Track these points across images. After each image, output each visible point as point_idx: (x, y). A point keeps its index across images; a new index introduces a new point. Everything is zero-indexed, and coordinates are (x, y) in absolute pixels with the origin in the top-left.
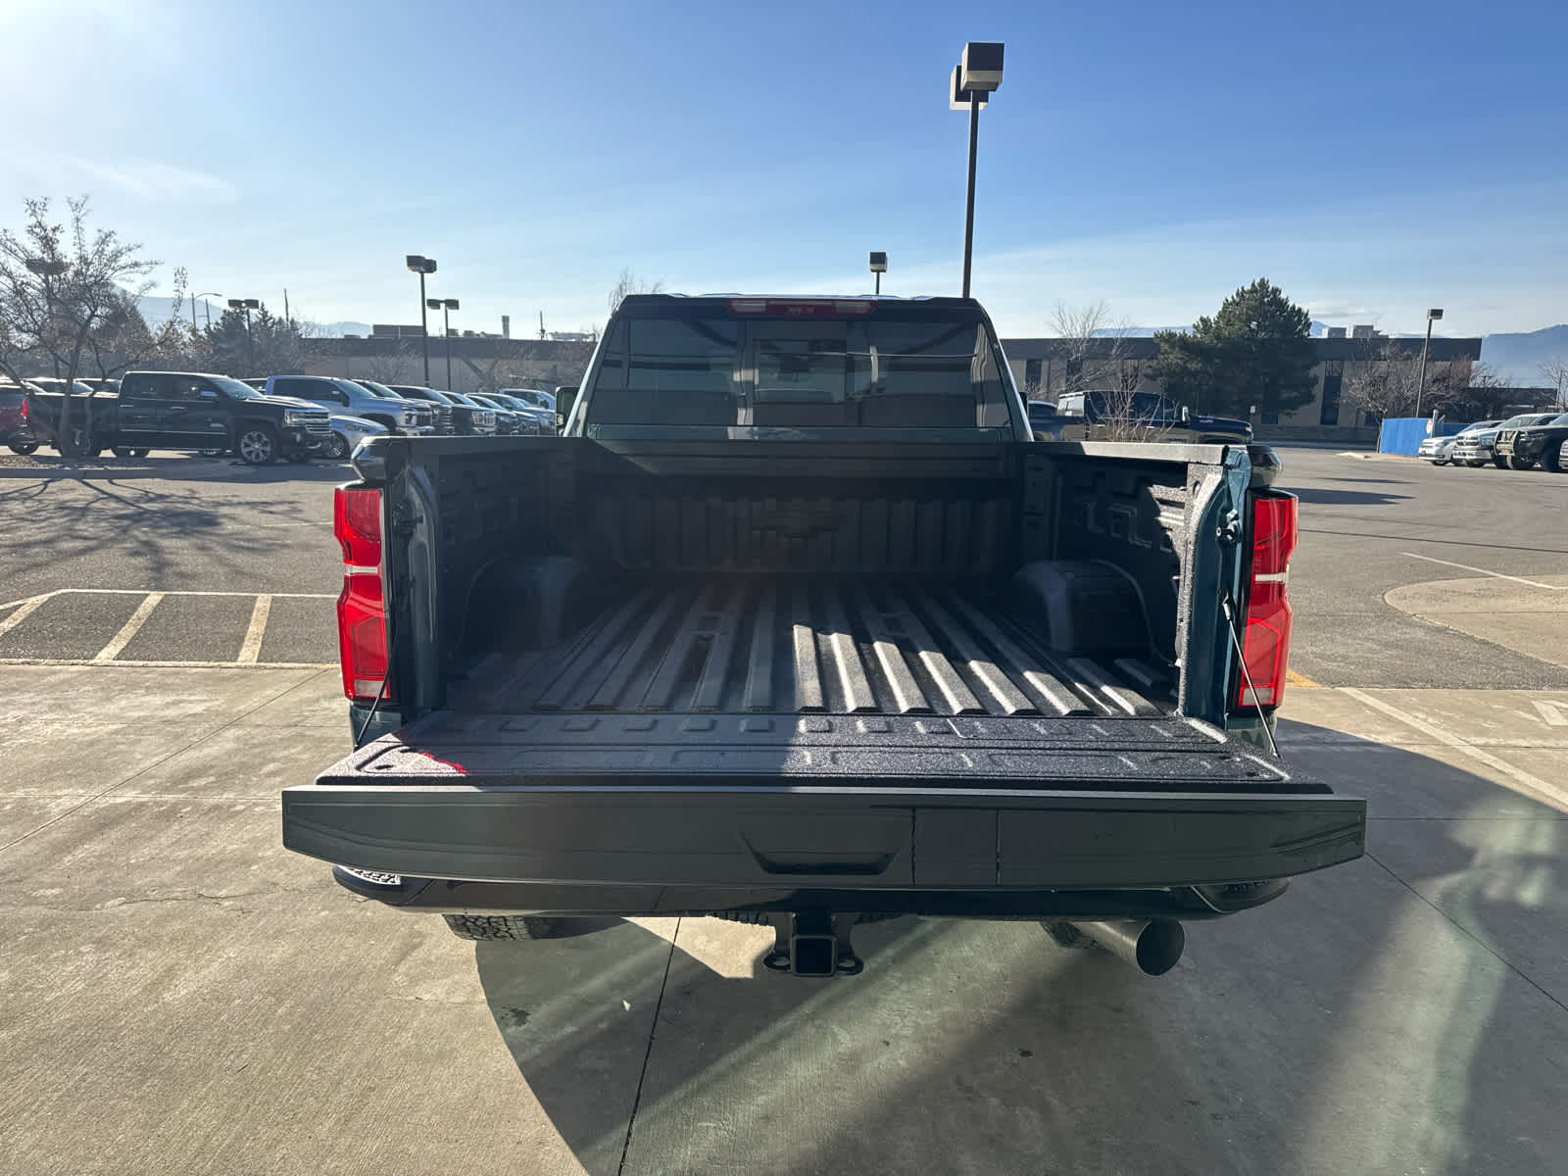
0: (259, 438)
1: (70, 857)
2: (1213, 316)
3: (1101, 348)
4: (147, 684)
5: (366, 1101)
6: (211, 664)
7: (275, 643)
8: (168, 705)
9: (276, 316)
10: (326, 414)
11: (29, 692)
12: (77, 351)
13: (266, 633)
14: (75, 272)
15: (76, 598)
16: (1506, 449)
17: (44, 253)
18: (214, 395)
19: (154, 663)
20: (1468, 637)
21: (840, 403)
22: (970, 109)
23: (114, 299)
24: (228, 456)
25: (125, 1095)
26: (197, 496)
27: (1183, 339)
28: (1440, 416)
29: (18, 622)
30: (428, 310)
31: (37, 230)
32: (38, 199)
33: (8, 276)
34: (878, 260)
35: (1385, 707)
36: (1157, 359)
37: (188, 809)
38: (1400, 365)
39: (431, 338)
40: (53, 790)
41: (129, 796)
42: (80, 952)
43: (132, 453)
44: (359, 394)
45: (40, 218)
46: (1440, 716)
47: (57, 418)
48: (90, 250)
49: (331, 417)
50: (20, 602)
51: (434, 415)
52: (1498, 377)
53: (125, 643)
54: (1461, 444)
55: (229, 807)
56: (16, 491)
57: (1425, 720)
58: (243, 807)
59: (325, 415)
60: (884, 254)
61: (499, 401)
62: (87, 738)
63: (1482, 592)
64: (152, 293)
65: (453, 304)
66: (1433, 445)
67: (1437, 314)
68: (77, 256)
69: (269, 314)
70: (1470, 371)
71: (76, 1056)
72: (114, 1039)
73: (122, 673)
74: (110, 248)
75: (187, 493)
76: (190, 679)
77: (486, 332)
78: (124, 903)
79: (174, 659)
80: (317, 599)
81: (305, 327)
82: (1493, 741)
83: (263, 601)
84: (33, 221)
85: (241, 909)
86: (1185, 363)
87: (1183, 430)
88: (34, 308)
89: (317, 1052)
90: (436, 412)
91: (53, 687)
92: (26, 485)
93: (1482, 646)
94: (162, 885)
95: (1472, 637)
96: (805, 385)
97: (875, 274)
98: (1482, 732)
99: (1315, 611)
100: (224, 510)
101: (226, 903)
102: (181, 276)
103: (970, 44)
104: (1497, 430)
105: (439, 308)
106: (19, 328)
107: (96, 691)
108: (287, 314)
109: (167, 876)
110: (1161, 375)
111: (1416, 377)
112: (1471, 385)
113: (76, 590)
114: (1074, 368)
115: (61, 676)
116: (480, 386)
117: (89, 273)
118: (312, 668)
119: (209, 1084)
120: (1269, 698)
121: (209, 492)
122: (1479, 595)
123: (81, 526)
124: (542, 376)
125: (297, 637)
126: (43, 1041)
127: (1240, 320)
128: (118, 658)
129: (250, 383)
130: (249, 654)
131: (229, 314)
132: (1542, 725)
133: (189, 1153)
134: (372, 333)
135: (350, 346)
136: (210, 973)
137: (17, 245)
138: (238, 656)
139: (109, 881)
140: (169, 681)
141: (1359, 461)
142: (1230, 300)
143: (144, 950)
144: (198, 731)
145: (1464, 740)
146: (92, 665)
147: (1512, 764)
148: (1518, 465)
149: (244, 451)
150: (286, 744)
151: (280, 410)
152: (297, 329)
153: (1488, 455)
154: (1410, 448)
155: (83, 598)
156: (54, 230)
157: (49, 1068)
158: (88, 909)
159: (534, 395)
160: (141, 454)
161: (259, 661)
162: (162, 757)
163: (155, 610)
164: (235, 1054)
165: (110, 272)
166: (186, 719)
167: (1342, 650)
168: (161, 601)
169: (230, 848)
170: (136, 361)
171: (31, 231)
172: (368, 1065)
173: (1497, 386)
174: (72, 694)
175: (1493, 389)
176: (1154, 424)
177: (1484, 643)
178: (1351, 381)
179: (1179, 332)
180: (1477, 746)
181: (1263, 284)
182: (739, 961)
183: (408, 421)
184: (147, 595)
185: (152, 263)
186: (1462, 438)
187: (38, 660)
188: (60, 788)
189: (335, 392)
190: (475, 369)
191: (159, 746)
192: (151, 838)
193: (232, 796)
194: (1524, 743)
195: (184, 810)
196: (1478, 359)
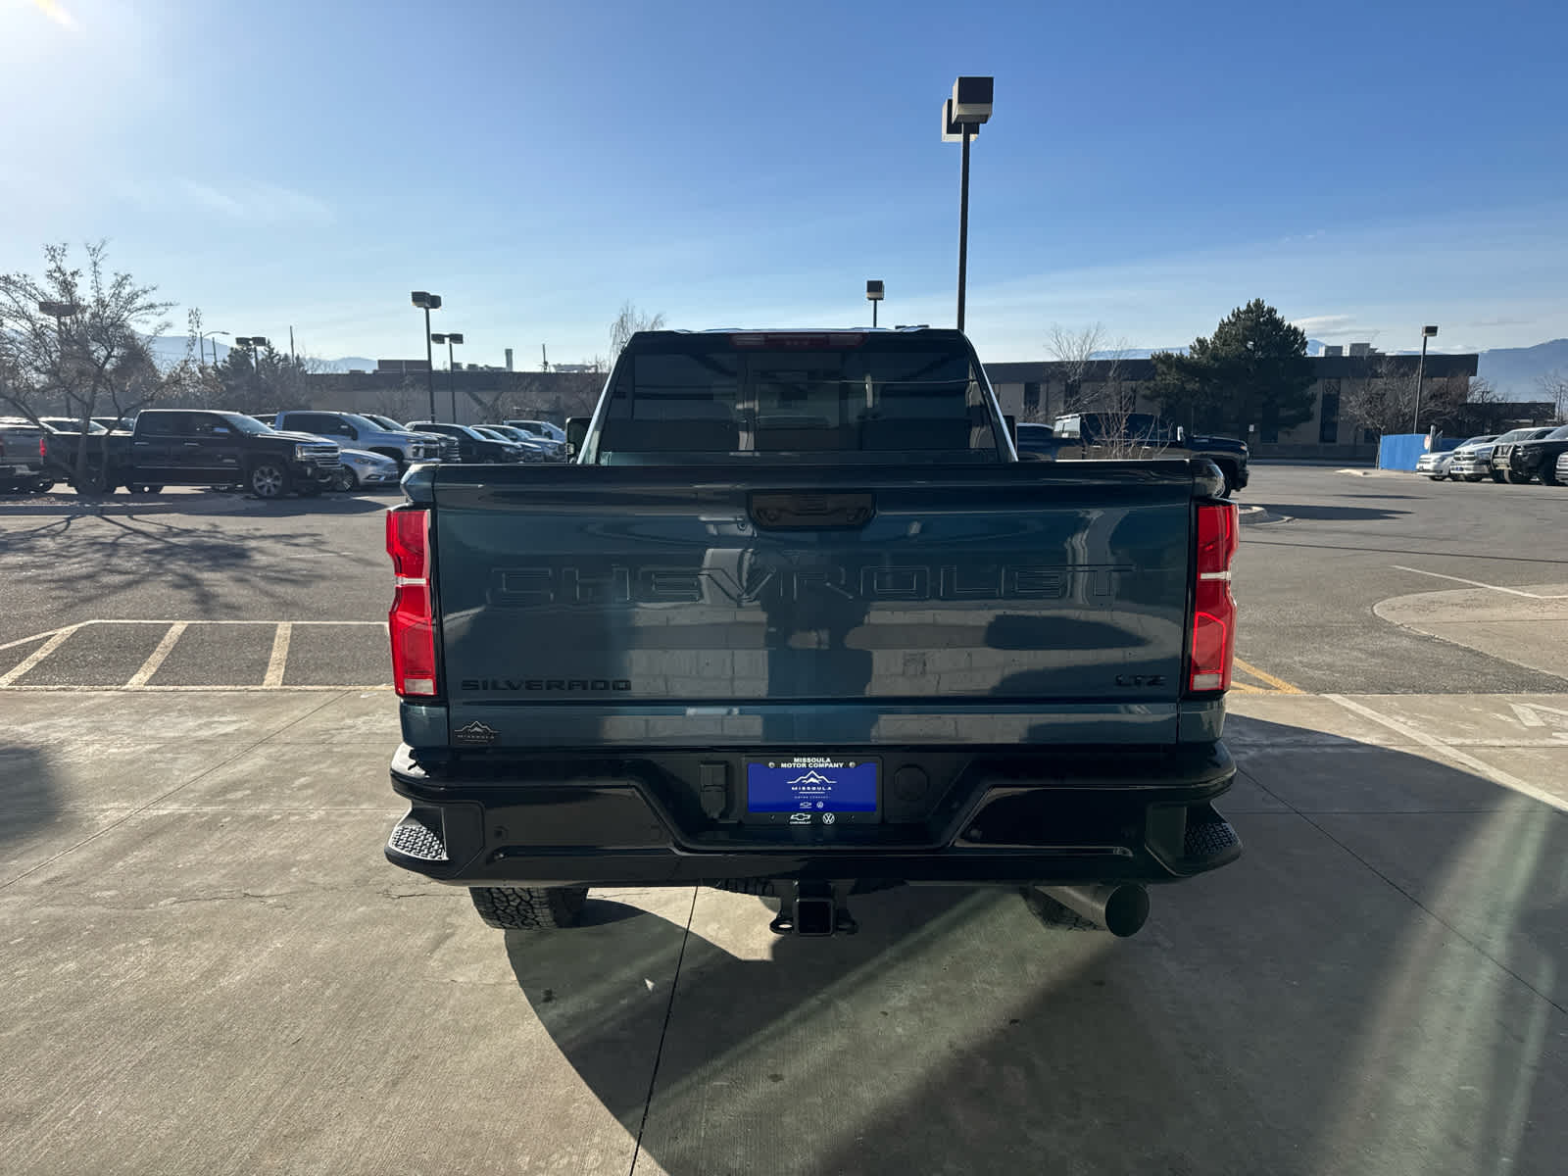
0: (271, 473)
1: (121, 863)
2: (1209, 337)
3: (1097, 370)
4: (179, 707)
5: (410, 1067)
6: (239, 687)
7: (297, 668)
8: (200, 727)
9: (282, 353)
10: (336, 448)
11: (67, 716)
12: (94, 391)
13: (289, 658)
14: (92, 314)
15: (104, 628)
16: (1503, 464)
17: (62, 296)
18: (226, 431)
19: (183, 688)
20: (1452, 645)
21: (837, 428)
22: (962, 140)
23: (130, 340)
24: (241, 491)
25: (192, 1065)
26: (220, 530)
27: (1180, 359)
28: (1437, 432)
29: (50, 651)
30: (433, 344)
31: (57, 275)
32: (58, 245)
33: (28, 320)
34: (875, 288)
35: (1367, 712)
36: (1155, 380)
37: (227, 820)
38: (1396, 383)
39: (435, 371)
40: (99, 804)
41: (170, 809)
42: (139, 945)
43: (146, 489)
44: (366, 429)
45: (59, 263)
46: (1421, 719)
47: (74, 456)
48: (107, 293)
49: (340, 451)
50: (50, 633)
51: (441, 448)
52: (1496, 392)
53: (154, 670)
54: (1458, 459)
55: (266, 817)
56: (43, 528)
57: (1405, 723)
58: (279, 817)
59: (334, 449)
60: (881, 282)
61: (504, 432)
62: (127, 757)
63: (1469, 602)
64: (167, 333)
65: (457, 338)
66: (1431, 460)
67: (1431, 331)
68: (94, 299)
69: (275, 351)
70: (1467, 386)
71: (145, 1032)
72: (177, 1018)
73: (154, 697)
74: (126, 291)
75: (209, 528)
76: (220, 702)
77: (490, 365)
78: (175, 903)
79: (202, 684)
80: (335, 626)
81: (310, 364)
82: (1468, 742)
83: (284, 629)
84: (52, 266)
85: (285, 906)
86: (1183, 383)
87: (1177, 450)
88: (52, 349)
89: (363, 1027)
90: (443, 444)
91: (90, 711)
92: (53, 522)
93: (1466, 653)
94: (209, 886)
95: (1457, 645)
96: (802, 412)
97: (872, 302)
98: (1460, 733)
99: (1305, 623)
100: (253, 544)
101: (270, 901)
102: (195, 316)
103: (961, 79)
104: (1493, 445)
105: (443, 342)
106: (37, 369)
107: (130, 714)
108: (293, 352)
109: (213, 878)
110: (1159, 396)
111: (1413, 393)
112: (1469, 401)
113: (103, 621)
114: (1072, 390)
115: (96, 701)
116: (485, 418)
117: (106, 315)
118: (335, 690)
119: (268, 1055)
120: (1217, 683)
121: (232, 526)
122: (1467, 605)
123: (115, 561)
124: (545, 407)
125: (319, 662)
126: (114, 1020)
127: (1237, 341)
128: (148, 683)
129: (261, 419)
130: (274, 677)
131: (236, 351)
132: (1517, 726)
133: (254, 1112)
134: (377, 368)
135: (356, 381)
136: (261, 960)
137: (36, 289)
138: (263, 680)
139: (160, 884)
140: (199, 704)
141: (1360, 477)
142: (1226, 320)
143: (197, 943)
144: (231, 749)
145: (1442, 742)
146: (124, 691)
147: (1486, 762)
148: (1516, 479)
149: (256, 485)
150: (315, 759)
151: (290, 445)
152: (303, 365)
153: (1485, 469)
154: (1408, 463)
155: (111, 628)
156: (73, 274)
157: (121, 1044)
158: (144, 908)
159: (539, 426)
160: (155, 490)
161: (284, 684)
162: (198, 774)
163: (181, 638)
164: (290, 1029)
165: (126, 314)
166: (219, 739)
167: (1329, 659)
168: (186, 630)
169: (270, 853)
170: (151, 399)
171: (50, 276)
172: (410, 1037)
173: (1495, 400)
174: (108, 717)
175: (1491, 404)
176: (1149, 444)
177: (1466, 650)
178: (1348, 398)
179: (1176, 353)
180: (1451, 746)
181: (1258, 304)
182: (748, 945)
183: (416, 454)
184: (172, 625)
185: (166, 305)
186: (1459, 453)
187: (73, 687)
188: (105, 802)
189: (343, 427)
190: (480, 402)
191: (196, 763)
192: (195, 846)
193: (267, 807)
194: (1497, 743)
195: (224, 820)
196: (1475, 375)
